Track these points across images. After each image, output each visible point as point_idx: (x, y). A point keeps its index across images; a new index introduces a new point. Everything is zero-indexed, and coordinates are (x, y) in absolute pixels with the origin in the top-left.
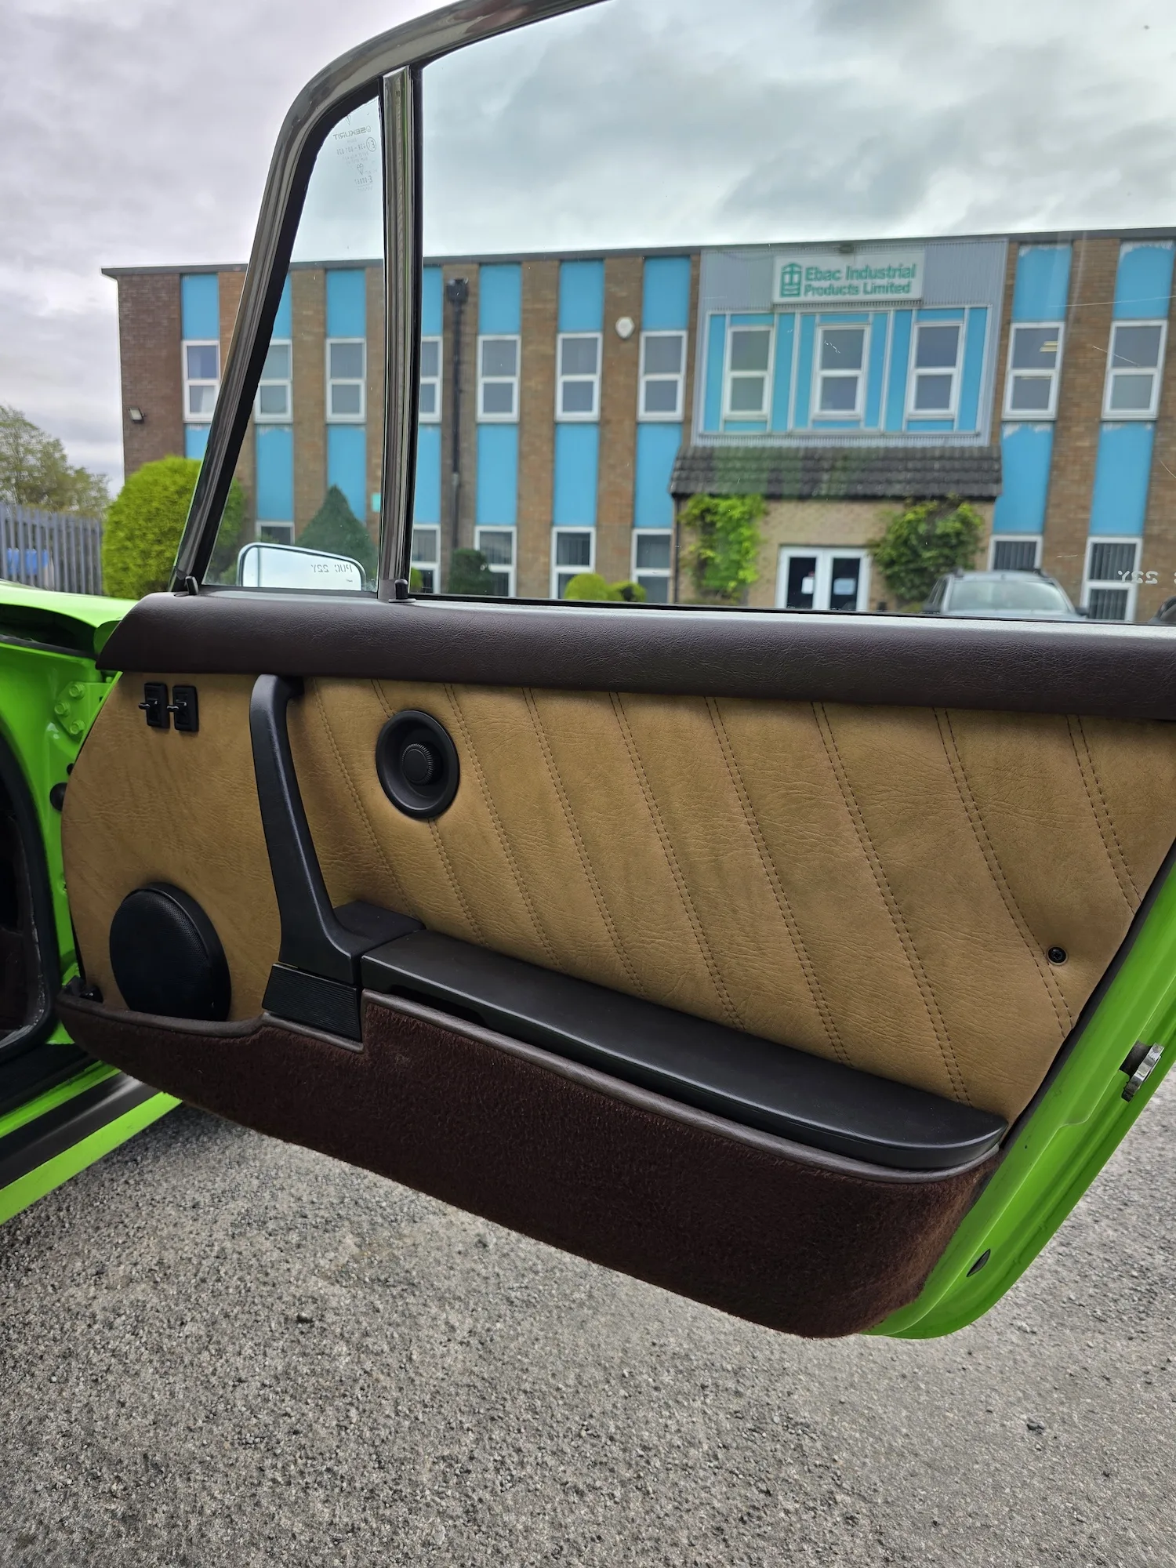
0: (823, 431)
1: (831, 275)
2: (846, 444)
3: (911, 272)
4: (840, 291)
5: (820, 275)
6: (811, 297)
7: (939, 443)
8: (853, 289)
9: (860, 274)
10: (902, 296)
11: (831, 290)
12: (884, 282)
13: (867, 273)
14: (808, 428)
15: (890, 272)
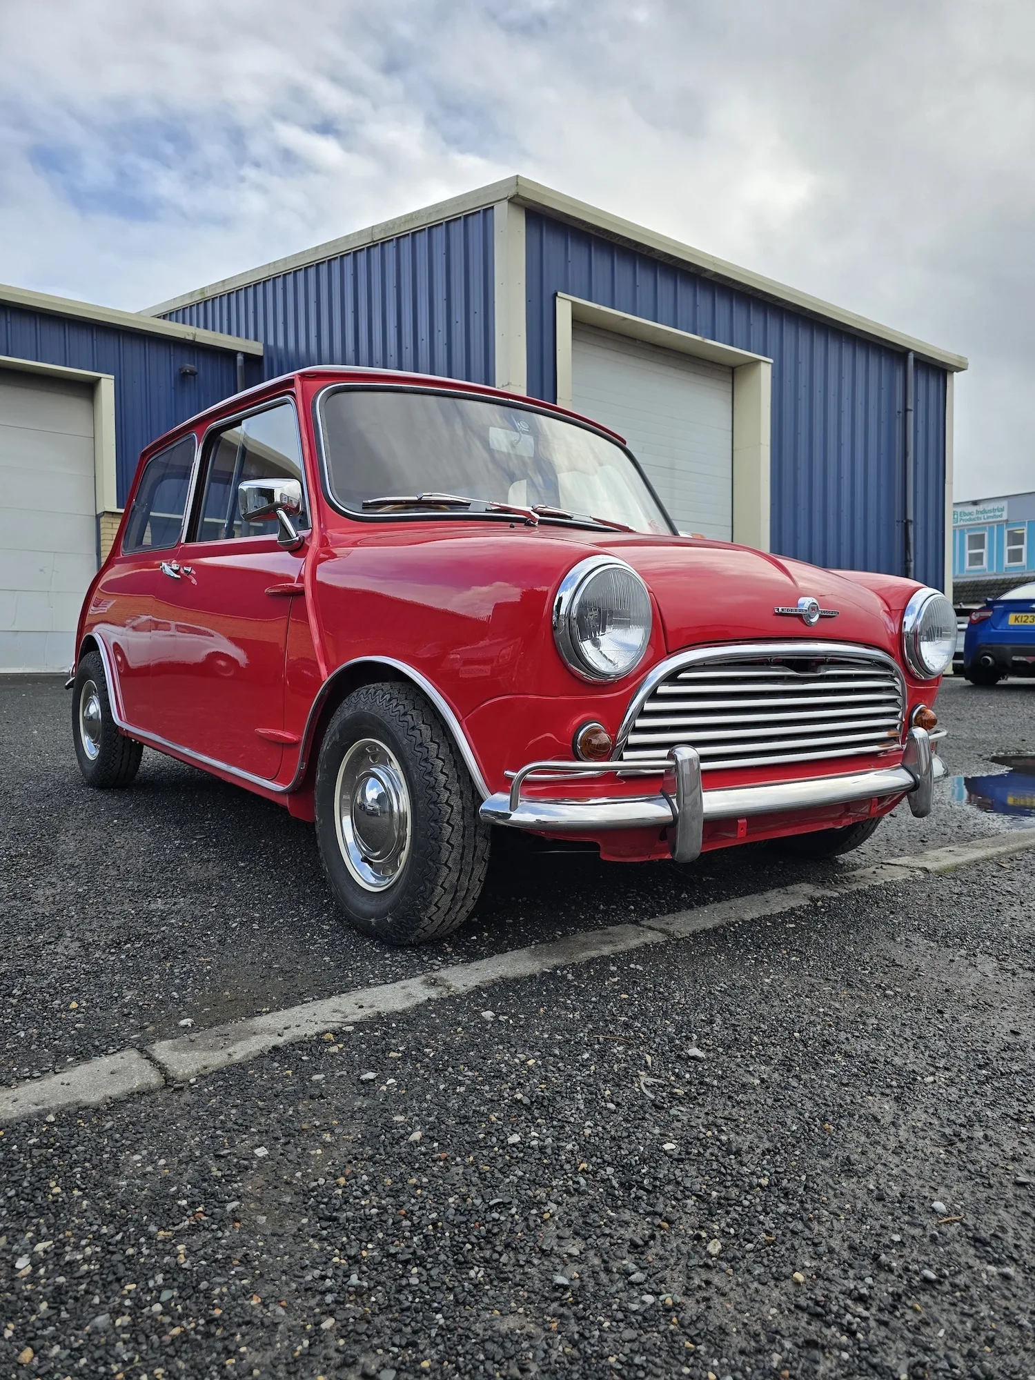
0: (972, 574)
1: (970, 514)
2: (980, 579)
3: (1002, 510)
4: (974, 520)
5: (966, 514)
6: (962, 523)
7: (1019, 576)
8: (979, 518)
9: (981, 512)
10: (999, 519)
11: (970, 520)
12: (992, 514)
13: (984, 512)
14: (965, 574)
15: (994, 510)
